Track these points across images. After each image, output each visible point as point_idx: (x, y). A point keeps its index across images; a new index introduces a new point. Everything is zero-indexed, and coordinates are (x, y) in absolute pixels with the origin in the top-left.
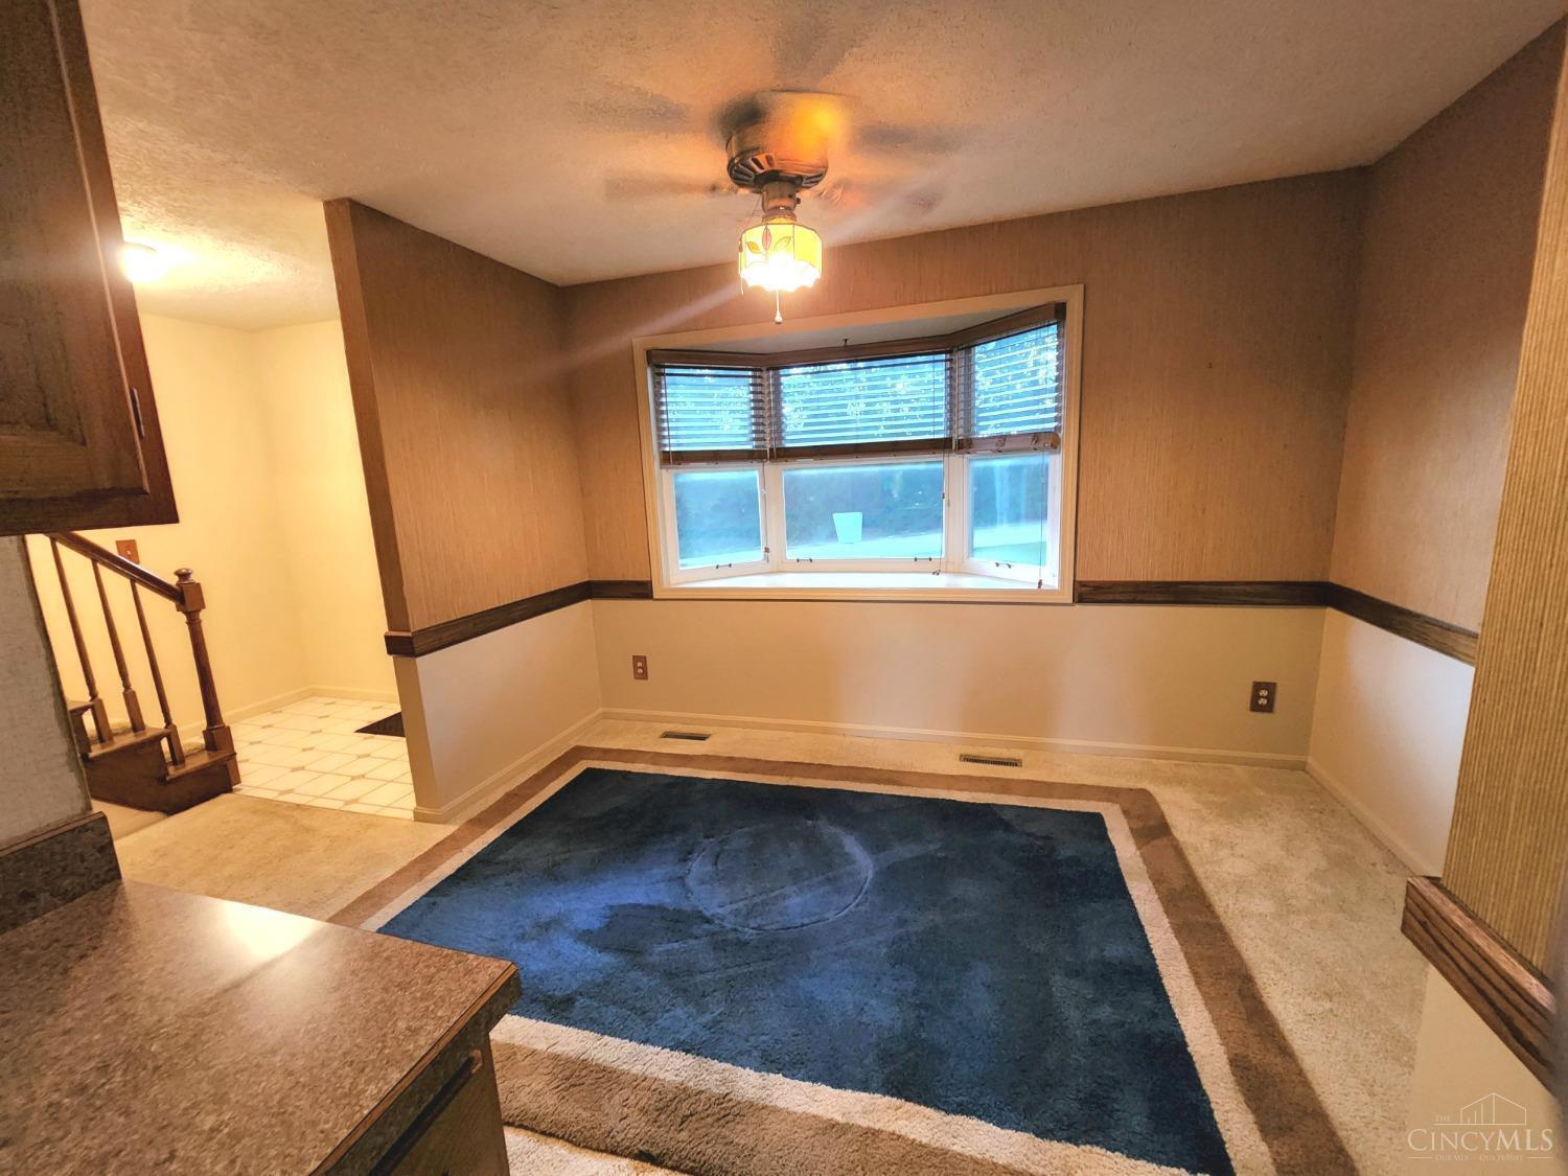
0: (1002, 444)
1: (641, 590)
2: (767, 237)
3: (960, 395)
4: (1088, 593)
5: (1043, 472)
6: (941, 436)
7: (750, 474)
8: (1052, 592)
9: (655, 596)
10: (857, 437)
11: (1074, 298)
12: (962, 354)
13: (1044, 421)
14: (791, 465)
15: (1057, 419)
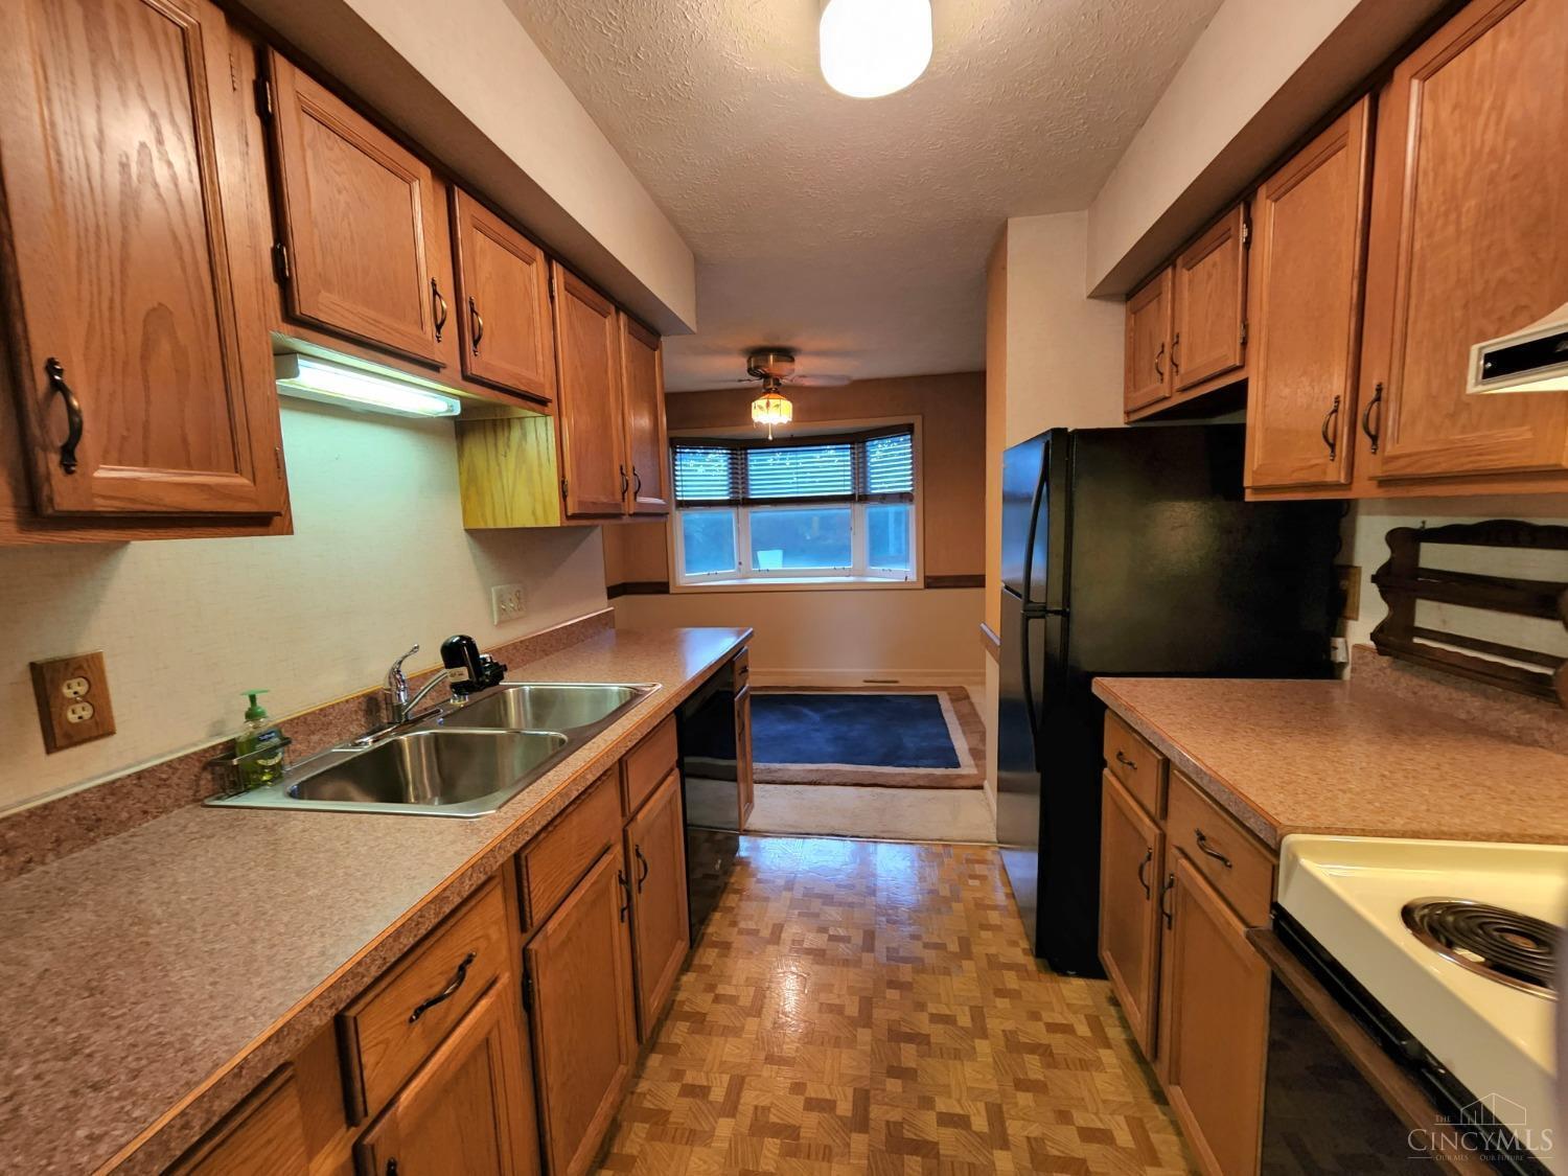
0: (884, 498)
1: (662, 588)
2: (768, 405)
3: (860, 470)
4: (932, 582)
5: (907, 514)
6: (849, 493)
7: (730, 514)
8: (913, 583)
9: (671, 591)
10: (798, 492)
11: (917, 421)
12: (861, 445)
13: (905, 486)
14: (755, 509)
15: (912, 485)
